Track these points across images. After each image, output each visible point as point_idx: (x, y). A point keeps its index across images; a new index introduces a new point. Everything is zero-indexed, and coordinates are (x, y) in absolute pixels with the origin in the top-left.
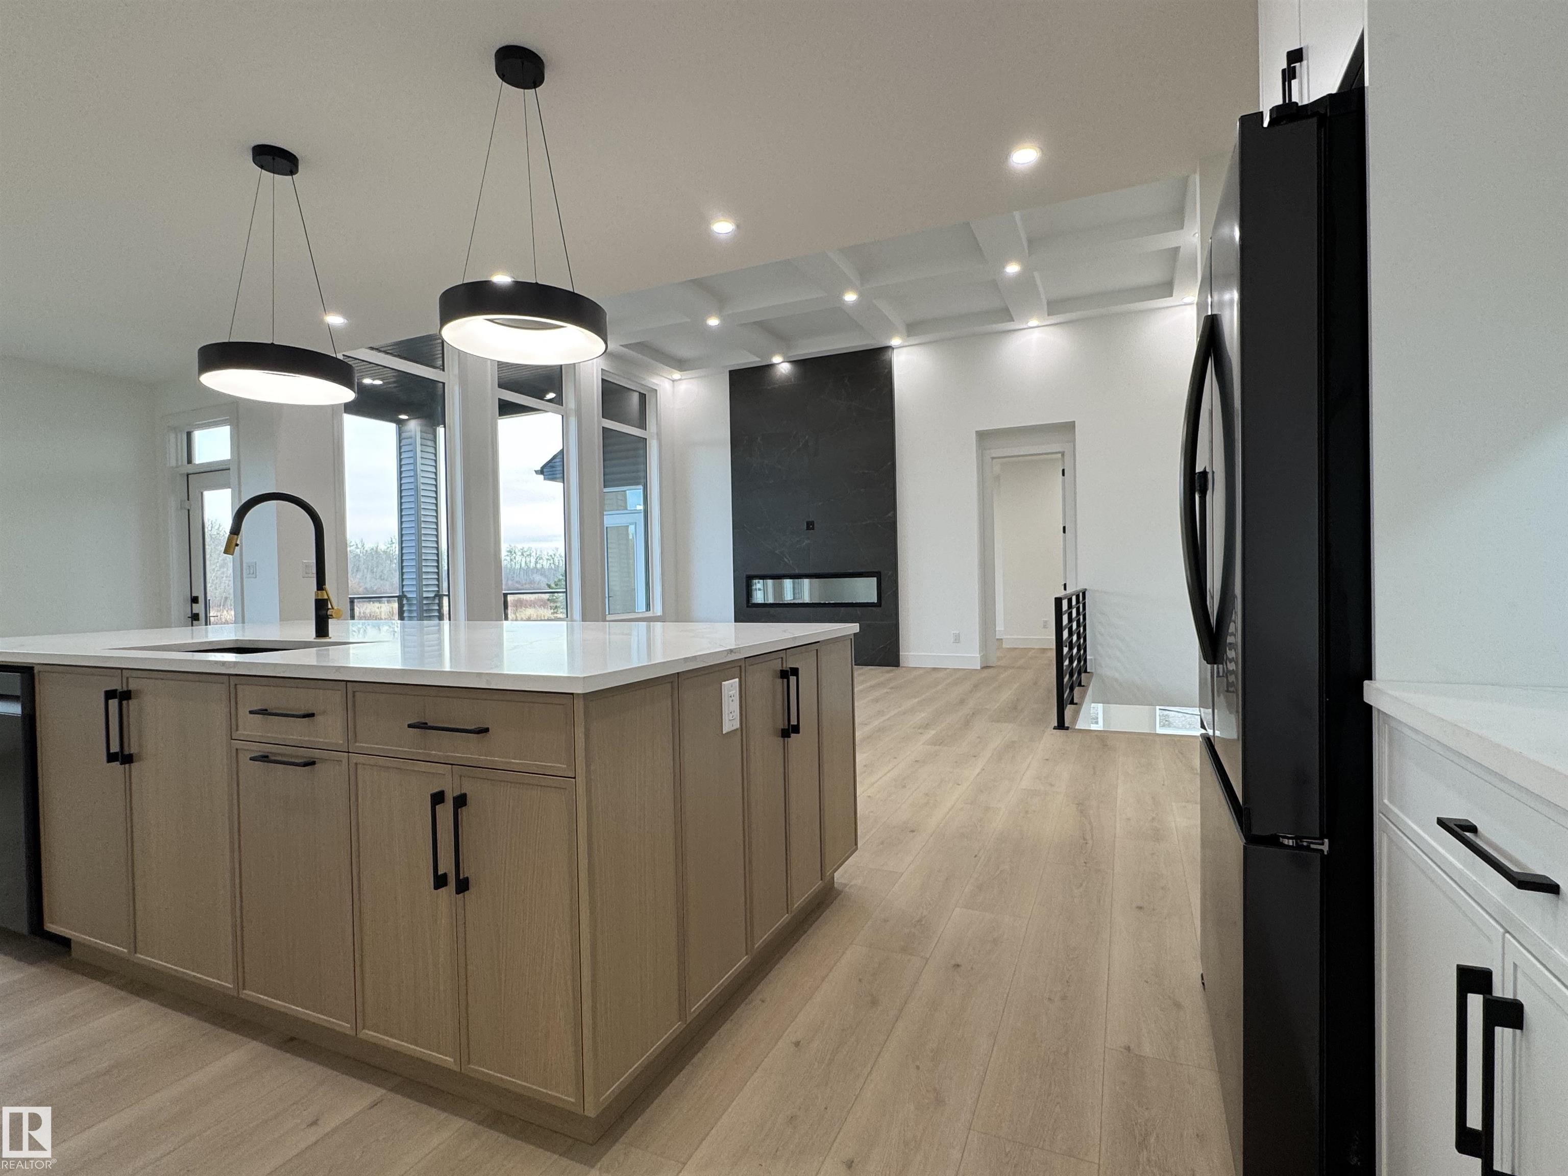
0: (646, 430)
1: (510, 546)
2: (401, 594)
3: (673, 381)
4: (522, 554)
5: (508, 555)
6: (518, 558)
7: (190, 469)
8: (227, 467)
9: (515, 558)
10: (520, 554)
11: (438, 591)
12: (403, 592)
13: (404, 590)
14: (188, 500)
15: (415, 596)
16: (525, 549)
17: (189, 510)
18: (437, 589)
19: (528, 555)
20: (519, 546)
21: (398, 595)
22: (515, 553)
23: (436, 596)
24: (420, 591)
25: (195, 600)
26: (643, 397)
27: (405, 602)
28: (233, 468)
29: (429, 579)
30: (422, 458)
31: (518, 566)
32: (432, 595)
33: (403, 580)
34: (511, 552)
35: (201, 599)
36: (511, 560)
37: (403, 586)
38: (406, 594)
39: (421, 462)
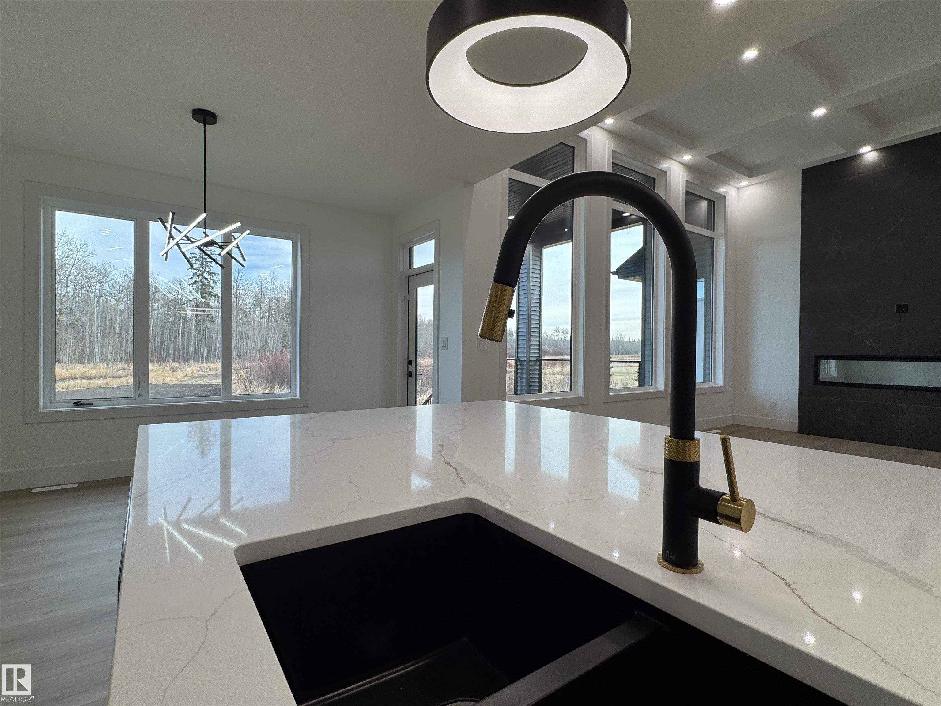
0: (714, 231)
1: (556, 327)
2: (516, 358)
3: (738, 189)
4: (563, 332)
5: (555, 333)
6: (561, 334)
7: (410, 272)
8: (431, 269)
9: (559, 335)
10: (562, 332)
11: (539, 357)
12: (518, 357)
13: (518, 355)
14: (409, 294)
15: (525, 360)
16: (565, 329)
17: (409, 301)
18: (538, 356)
19: (566, 333)
20: (562, 328)
21: (514, 358)
22: (559, 331)
23: (537, 360)
24: (529, 357)
25: (410, 363)
26: (712, 205)
27: (518, 363)
28: (436, 269)
29: (534, 349)
30: (532, 268)
31: (560, 339)
32: (535, 359)
33: (518, 349)
34: (556, 331)
35: (413, 363)
36: (557, 336)
37: (518, 353)
38: (519, 358)
39: (532, 272)
